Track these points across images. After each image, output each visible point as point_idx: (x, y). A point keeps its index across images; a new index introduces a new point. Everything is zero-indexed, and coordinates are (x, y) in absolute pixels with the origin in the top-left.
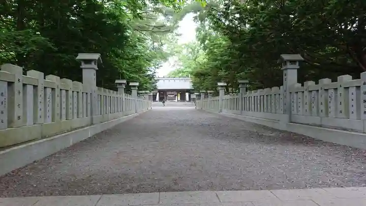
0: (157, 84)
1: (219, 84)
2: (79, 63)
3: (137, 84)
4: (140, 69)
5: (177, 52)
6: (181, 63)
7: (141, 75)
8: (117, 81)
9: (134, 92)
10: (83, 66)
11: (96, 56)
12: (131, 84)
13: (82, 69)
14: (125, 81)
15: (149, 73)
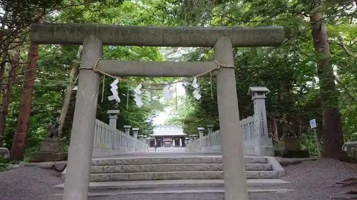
0: (154, 130)
1: (199, 129)
2: (108, 115)
3: (138, 129)
4: (140, 119)
5: (172, 104)
6: (177, 113)
7: (141, 122)
8: (125, 127)
9: (136, 135)
10: (110, 117)
11: (118, 111)
12: (133, 129)
13: (109, 119)
14: (130, 127)
15: (148, 121)
